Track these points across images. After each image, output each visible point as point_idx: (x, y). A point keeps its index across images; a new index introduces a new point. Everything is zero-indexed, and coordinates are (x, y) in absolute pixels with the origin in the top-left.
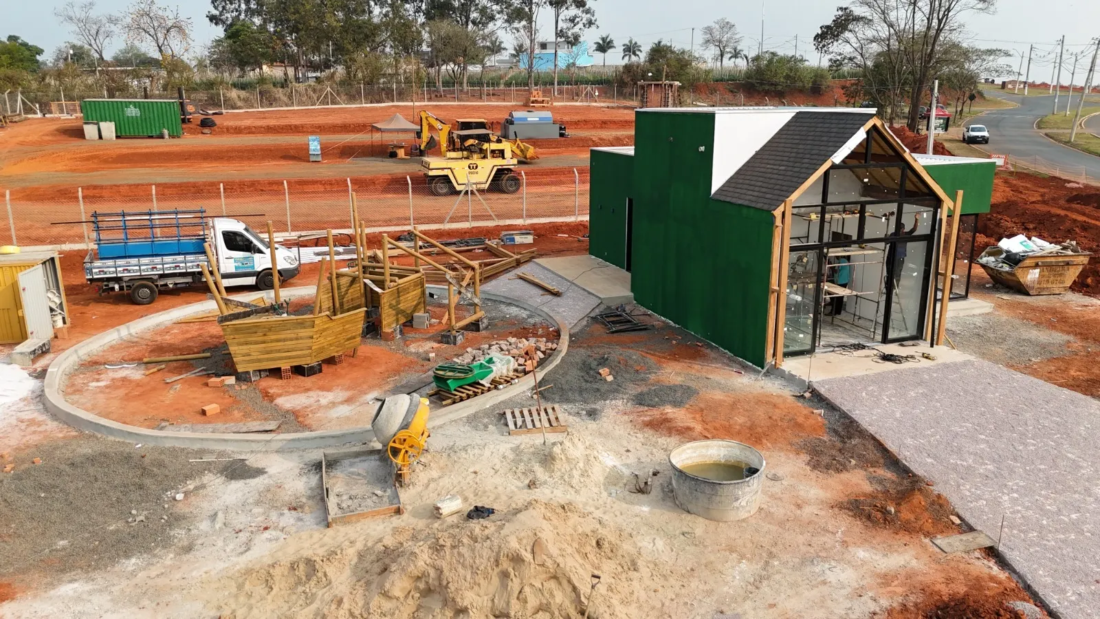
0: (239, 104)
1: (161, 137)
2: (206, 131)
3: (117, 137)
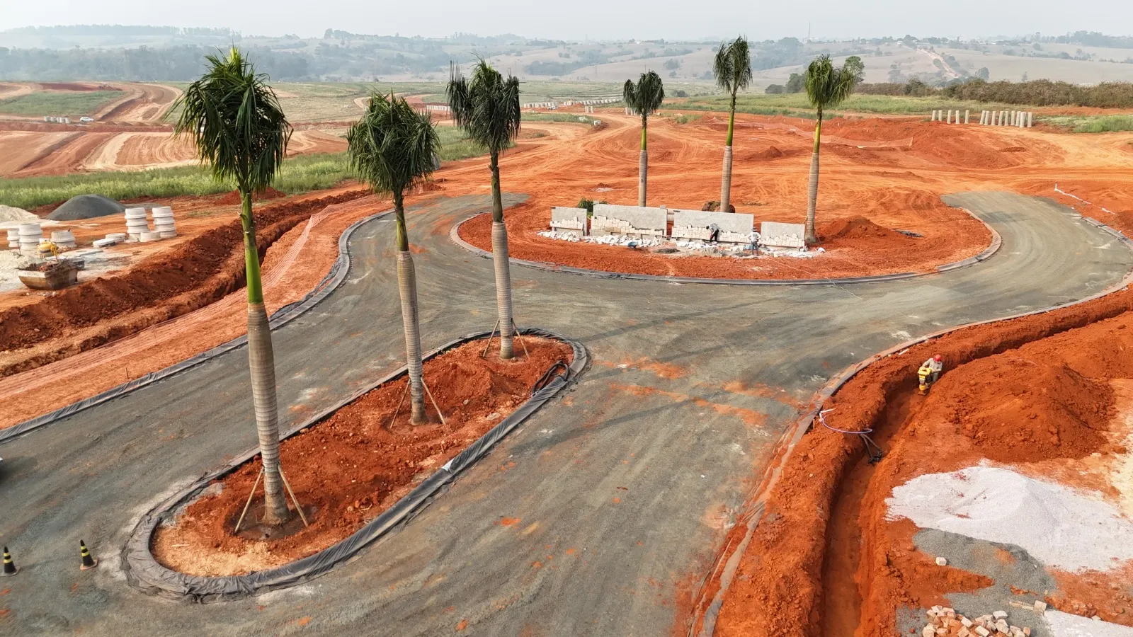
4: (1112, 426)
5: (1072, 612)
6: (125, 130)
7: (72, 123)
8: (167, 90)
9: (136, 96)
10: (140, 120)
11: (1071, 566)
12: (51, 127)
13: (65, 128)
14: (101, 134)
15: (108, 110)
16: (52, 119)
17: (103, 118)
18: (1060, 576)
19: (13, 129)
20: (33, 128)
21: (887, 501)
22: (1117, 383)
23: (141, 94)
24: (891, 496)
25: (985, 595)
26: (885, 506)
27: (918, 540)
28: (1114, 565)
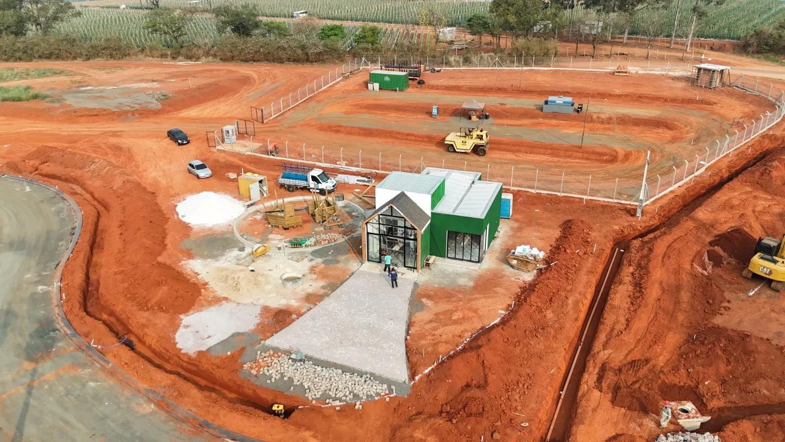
0: (454, 64)
1: (396, 91)
2: (419, 86)
3: (380, 89)
4: (189, 277)
5: (269, 338)
11: (252, 327)
18: (254, 331)
21: (182, 352)
22: (160, 259)
24: (180, 350)
25: (248, 352)
26: (185, 354)
27: (213, 354)
28: (258, 318)
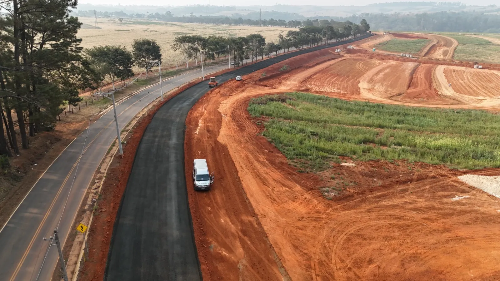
6: (439, 64)
7: (413, 57)
8: (448, 39)
9: (435, 42)
10: (442, 57)
12: (405, 59)
13: (411, 61)
14: (428, 65)
15: (426, 50)
16: (404, 55)
17: (425, 55)
19: (390, 59)
20: (398, 59)
23: (437, 41)
